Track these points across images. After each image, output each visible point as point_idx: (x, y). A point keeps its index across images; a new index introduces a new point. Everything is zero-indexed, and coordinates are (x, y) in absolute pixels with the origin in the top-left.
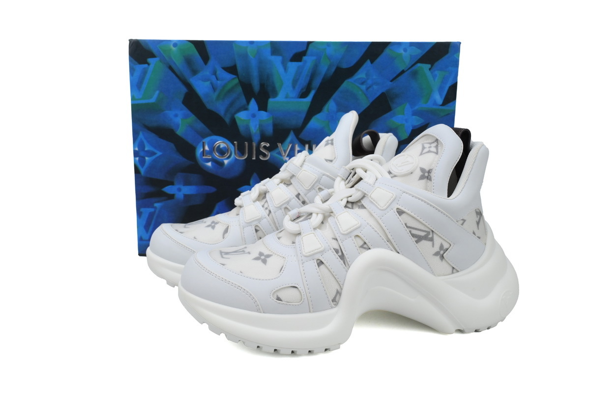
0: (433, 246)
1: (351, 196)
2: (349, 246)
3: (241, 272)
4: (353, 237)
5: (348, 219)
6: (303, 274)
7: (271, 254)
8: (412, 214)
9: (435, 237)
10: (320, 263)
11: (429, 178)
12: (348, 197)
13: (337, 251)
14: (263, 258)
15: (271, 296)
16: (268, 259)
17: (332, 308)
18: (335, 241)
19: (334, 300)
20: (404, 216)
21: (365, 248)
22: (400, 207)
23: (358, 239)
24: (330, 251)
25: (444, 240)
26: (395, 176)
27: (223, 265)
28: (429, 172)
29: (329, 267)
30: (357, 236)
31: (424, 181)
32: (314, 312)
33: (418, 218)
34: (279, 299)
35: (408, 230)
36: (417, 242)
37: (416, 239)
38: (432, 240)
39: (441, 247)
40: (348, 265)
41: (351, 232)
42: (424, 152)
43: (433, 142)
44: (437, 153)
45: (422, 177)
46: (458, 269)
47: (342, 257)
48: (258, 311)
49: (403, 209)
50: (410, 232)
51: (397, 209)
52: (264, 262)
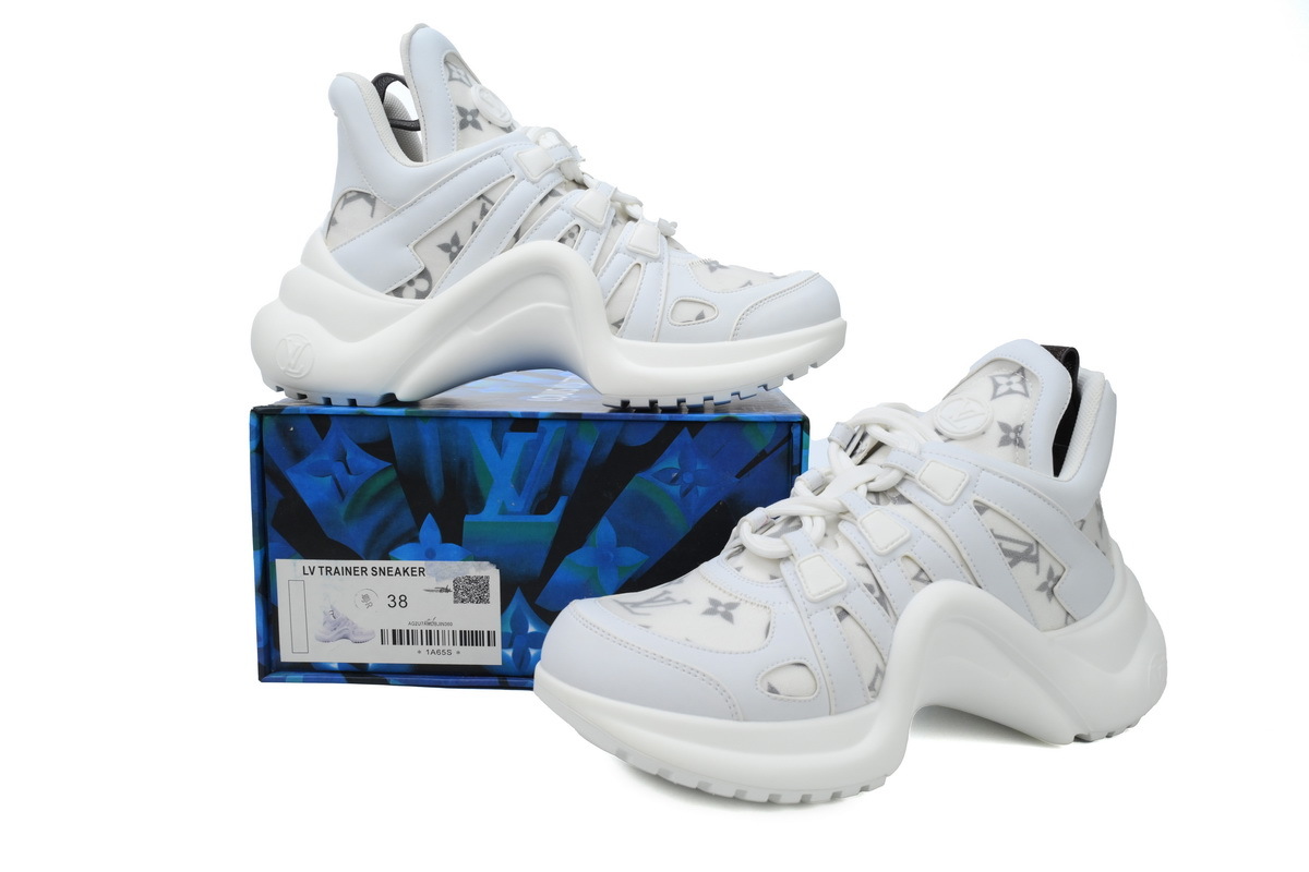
0: (1038, 572)
1: (872, 481)
2: (894, 577)
3: (687, 640)
4: (899, 560)
5: (884, 526)
6: (812, 637)
7: (737, 601)
8: (1003, 511)
9: (1042, 555)
10: (843, 613)
11: (1020, 443)
12: (867, 483)
13: (871, 589)
14: (723, 610)
15: (759, 686)
16: (733, 612)
17: (868, 703)
18: (866, 570)
19: (871, 687)
20: (988, 514)
21: (922, 581)
22: (979, 498)
23: (908, 562)
24: (858, 589)
25: (1054, 559)
26: (951, 439)
27: (647, 627)
28: (1019, 429)
29: (861, 622)
30: (907, 557)
31: (1010, 448)
32: (837, 713)
33: (1014, 519)
34: (772, 690)
35: (997, 541)
36: (1012, 564)
37: (1010, 560)
38: (1035, 560)
39: (1051, 572)
40: (895, 615)
41: (894, 550)
42: (998, 393)
43: (1013, 374)
44: (1026, 395)
45: (1004, 442)
46: (1075, 617)
47: (882, 599)
48: (734, 717)
49: (985, 501)
50: (1000, 545)
51: (975, 501)
52: (728, 617)
